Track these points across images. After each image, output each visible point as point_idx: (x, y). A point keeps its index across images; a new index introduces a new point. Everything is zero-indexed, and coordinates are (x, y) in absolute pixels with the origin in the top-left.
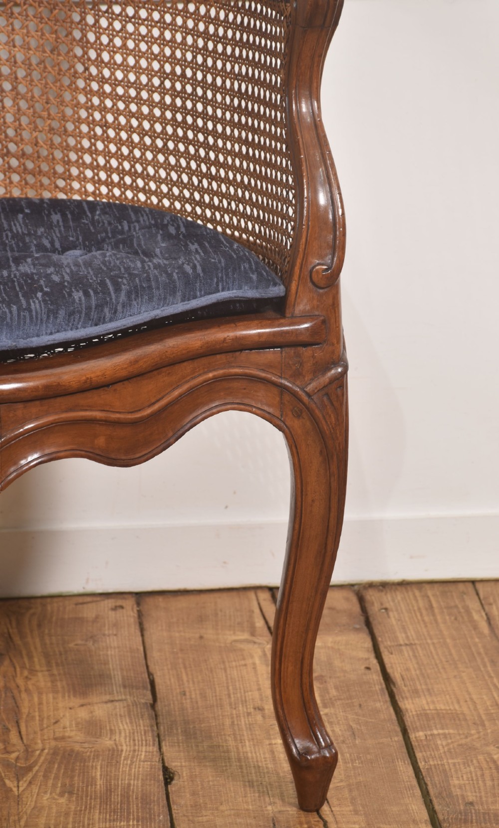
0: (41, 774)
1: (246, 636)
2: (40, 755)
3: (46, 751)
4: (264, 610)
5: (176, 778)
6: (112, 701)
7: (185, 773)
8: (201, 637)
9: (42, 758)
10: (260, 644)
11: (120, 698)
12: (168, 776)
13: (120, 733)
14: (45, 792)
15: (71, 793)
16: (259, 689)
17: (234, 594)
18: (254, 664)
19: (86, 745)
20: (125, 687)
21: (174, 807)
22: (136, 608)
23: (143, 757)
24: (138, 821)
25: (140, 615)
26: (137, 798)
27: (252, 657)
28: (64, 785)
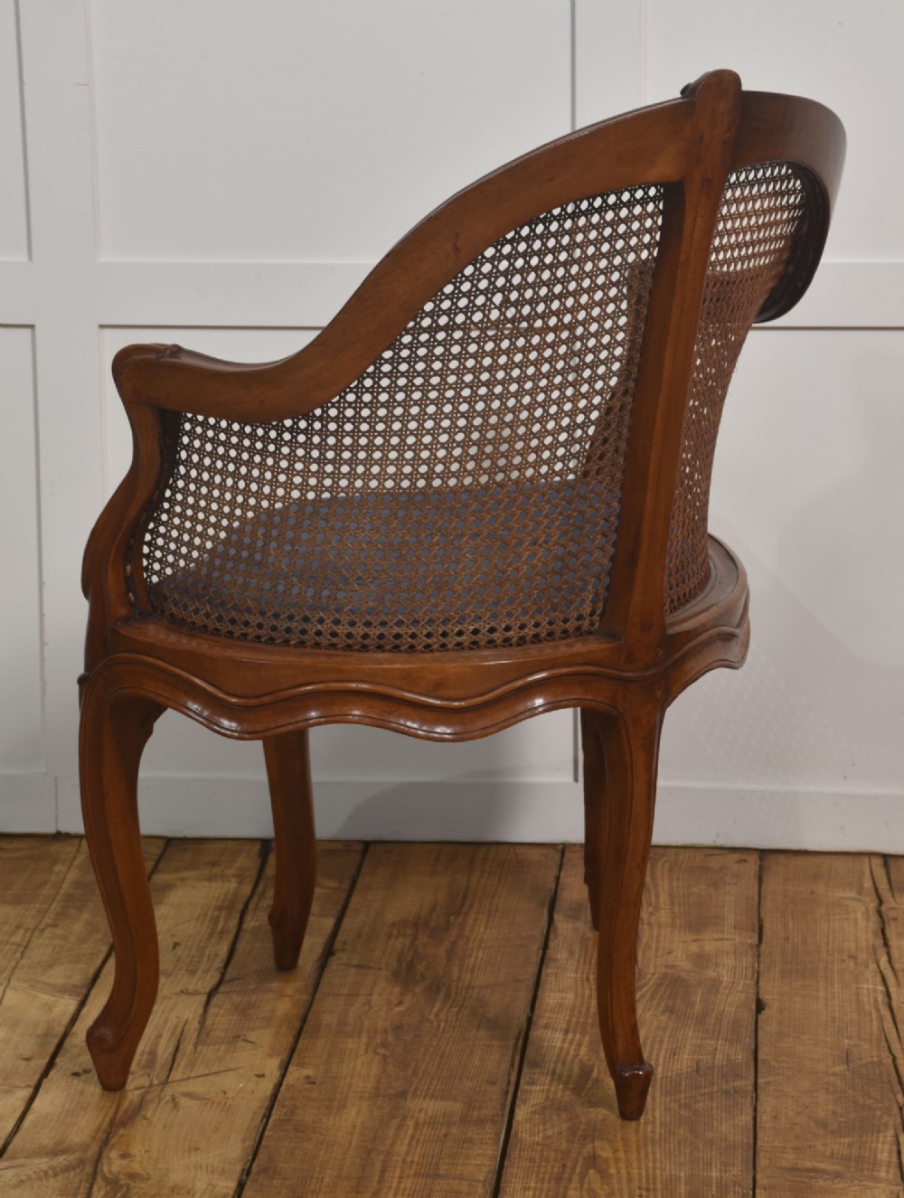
0: (649, 994)
1: (853, 894)
2: (650, 979)
3: (656, 976)
4: (875, 872)
5: (767, 1008)
6: (721, 939)
7: (776, 1006)
8: (812, 892)
9: (652, 982)
10: (865, 902)
11: (729, 937)
12: (760, 1006)
13: (724, 966)
14: (650, 1010)
15: (672, 1012)
16: (856, 941)
17: (850, 857)
18: (856, 919)
19: (692, 974)
20: (735, 928)
21: (761, 1034)
22: (758, 863)
23: (740, 988)
24: (726, 1041)
25: (761, 868)
26: (728, 1022)
27: (855, 912)
28: (667, 1006)
